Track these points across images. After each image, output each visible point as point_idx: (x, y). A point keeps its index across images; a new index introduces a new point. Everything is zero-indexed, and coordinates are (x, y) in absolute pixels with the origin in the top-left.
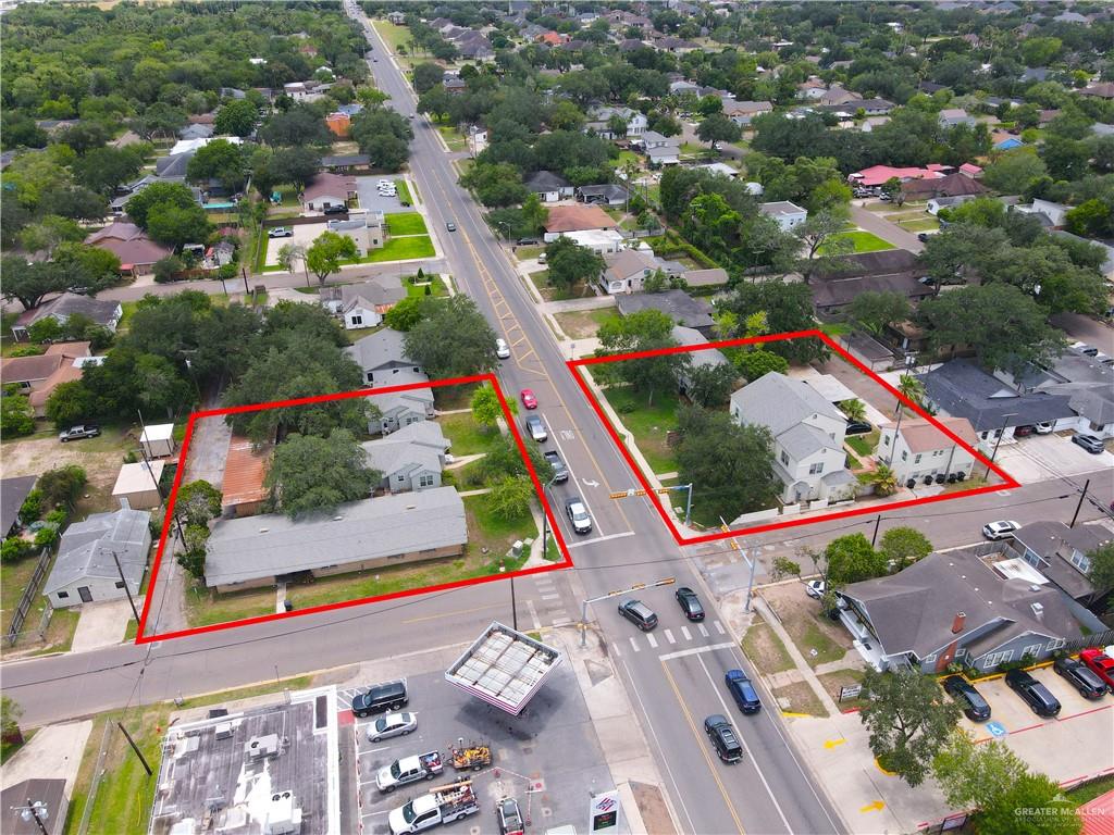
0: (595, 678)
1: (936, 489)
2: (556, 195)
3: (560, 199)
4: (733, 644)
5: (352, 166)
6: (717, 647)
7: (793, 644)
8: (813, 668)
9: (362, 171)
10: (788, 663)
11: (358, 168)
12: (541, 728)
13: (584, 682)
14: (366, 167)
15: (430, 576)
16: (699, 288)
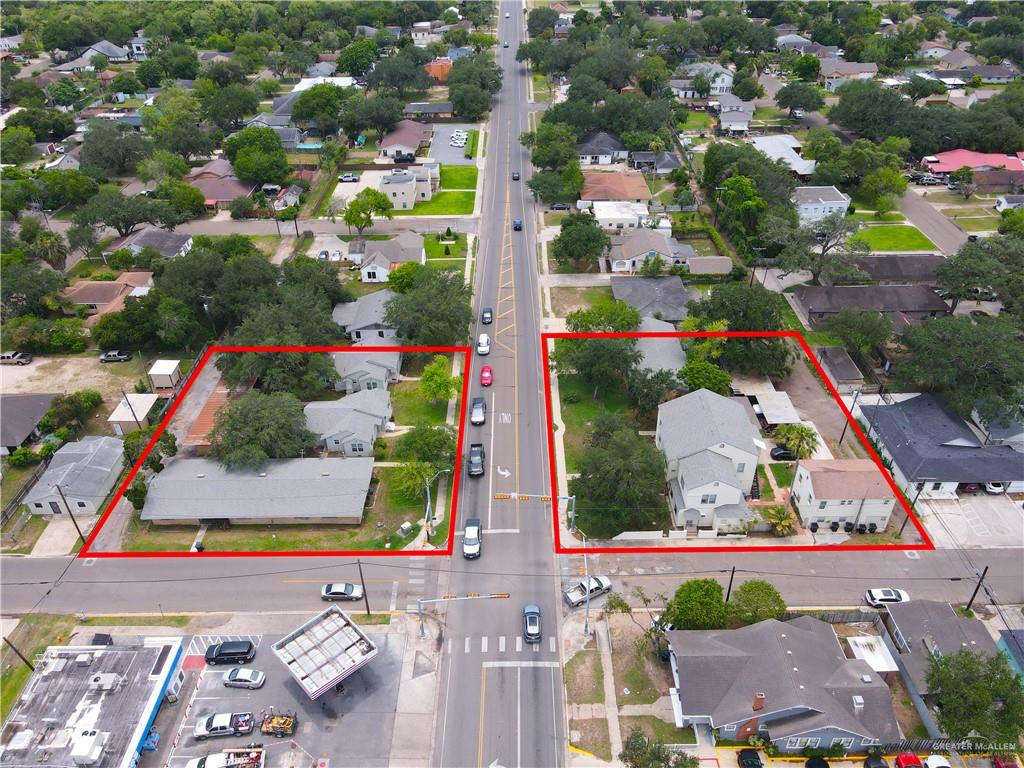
0: (418, 670)
1: (841, 538)
2: (608, 159)
3: (613, 162)
4: (556, 665)
5: (437, 114)
6: (540, 664)
7: (612, 678)
8: (620, 707)
9: (445, 118)
10: (598, 696)
11: (442, 116)
12: (349, 710)
13: (407, 672)
14: (449, 116)
15: (325, 540)
16: (700, 276)
